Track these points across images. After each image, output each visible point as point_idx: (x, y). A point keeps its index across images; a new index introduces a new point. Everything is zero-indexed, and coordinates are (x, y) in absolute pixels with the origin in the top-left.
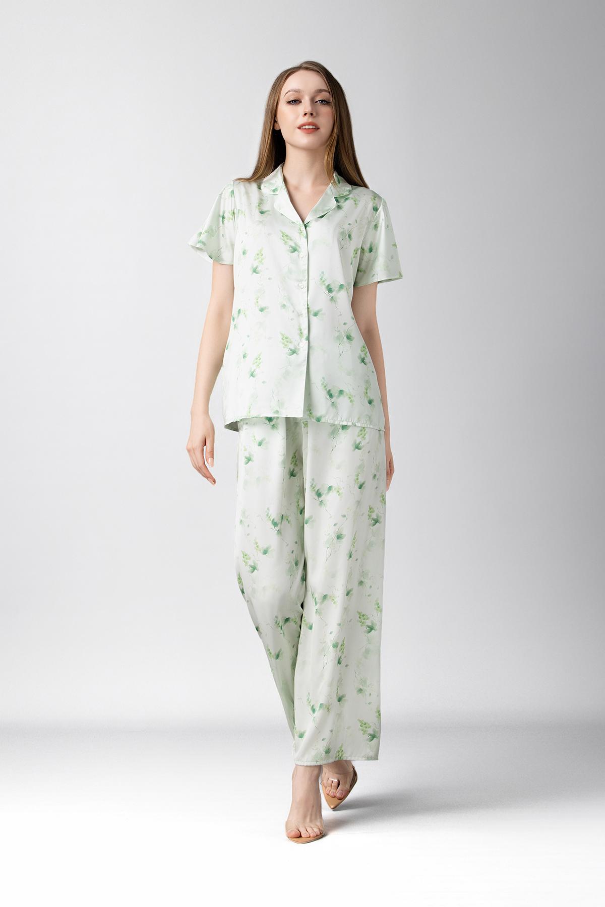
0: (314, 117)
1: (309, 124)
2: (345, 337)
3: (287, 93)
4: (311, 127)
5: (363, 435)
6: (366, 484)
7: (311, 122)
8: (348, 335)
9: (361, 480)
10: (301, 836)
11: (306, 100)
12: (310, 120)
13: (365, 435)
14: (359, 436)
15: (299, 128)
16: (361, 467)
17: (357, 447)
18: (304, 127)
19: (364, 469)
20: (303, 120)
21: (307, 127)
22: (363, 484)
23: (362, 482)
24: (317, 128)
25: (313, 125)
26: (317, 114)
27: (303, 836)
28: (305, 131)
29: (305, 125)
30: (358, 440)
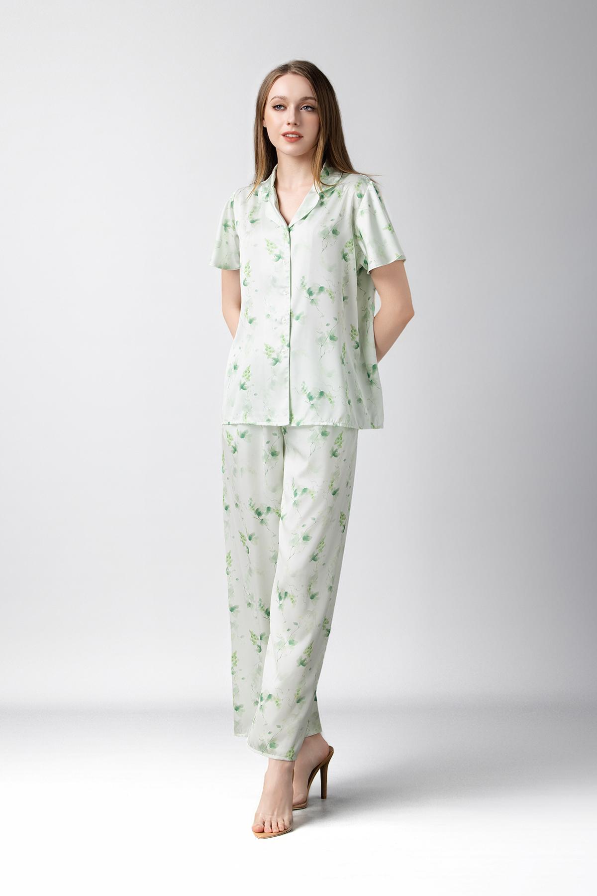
0: (298, 126)
1: (293, 133)
2: (329, 338)
3: (273, 99)
4: (294, 136)
5: (340, 443)
6: (340, 490)
7: (294, 132)
8: (332, 335)
9: (335, 486)
10: (263, 832)
11: (291, 108)
12: (293, 130)
13: (341, 443)
14: (336, 444)
15: (284, 135)
16: (336, 474)
17: (334, 454)
18: (288, 135)
19: (339, 476)
20: (287, 129)
21: (290, 136)
22: (337, 490)
23: (336, 488)
24: (300, 137)
25: (296, 135)
26: (301, 122)
27: (265, 831)
28: (288, 139)
29: (289, 134)
30: (336, 447)
